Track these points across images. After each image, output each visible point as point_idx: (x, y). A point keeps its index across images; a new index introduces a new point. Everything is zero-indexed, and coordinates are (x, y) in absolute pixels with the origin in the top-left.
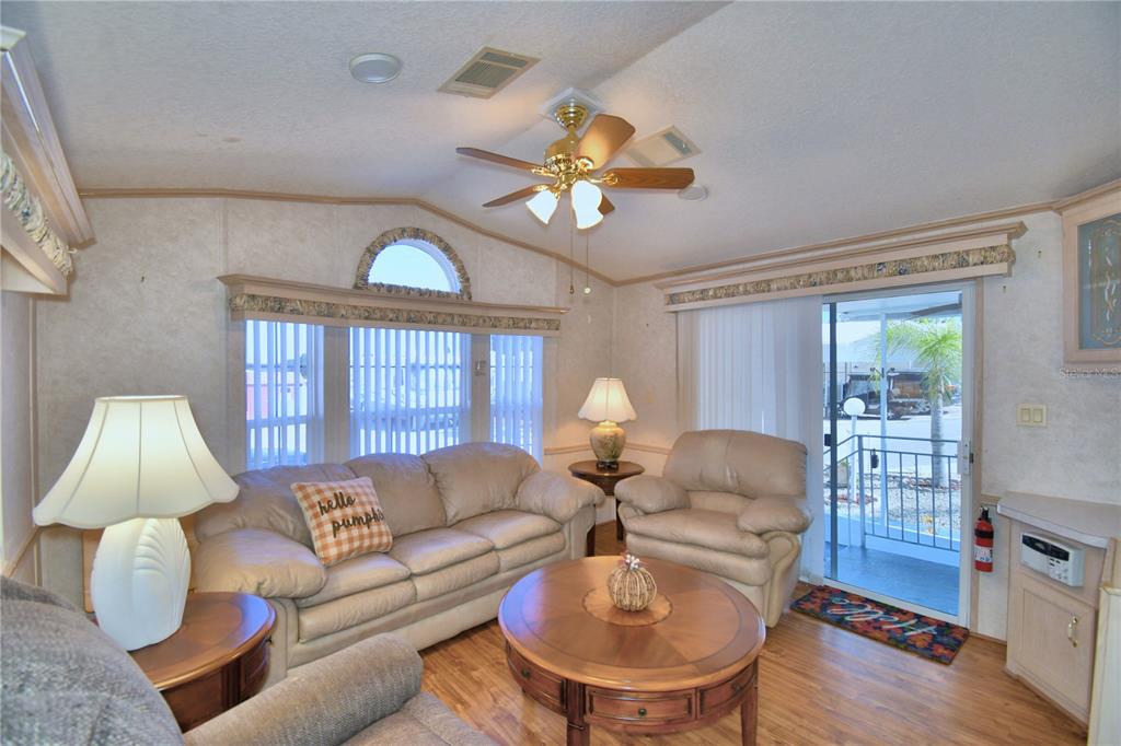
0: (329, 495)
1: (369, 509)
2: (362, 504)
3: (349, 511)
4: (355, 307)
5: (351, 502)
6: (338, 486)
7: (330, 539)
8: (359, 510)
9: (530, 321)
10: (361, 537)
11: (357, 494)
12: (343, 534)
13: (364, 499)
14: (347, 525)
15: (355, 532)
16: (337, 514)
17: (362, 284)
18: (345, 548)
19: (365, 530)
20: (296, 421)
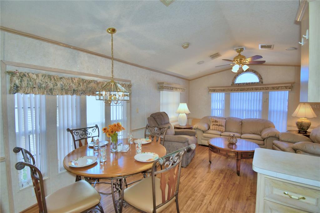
0: (214, 120)
1: (220, 124)
2: (219, 123)
3: (216, 123)
4: (229, 89)
5: (217, 122)
6: (216, 119)
7: (212, 126)
8: (218, 124)
9: (279, 87)
10: (217, 128)
11: (219, 121)
12: (214, 126)
13: (220, 122)
14: (215, 125)
15: (216, 126)
16: (214, 123)
17: (233, 84)
18: (214, 128)
19: (218, 127)
20: (217, 109)
